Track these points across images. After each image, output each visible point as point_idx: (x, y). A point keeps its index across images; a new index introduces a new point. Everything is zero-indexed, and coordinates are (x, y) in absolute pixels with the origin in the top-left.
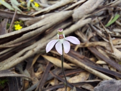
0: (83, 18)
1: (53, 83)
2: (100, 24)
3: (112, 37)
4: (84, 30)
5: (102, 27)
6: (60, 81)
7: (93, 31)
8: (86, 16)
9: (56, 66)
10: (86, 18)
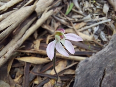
0: (46, 11)
1: (36, 82)
2: (60, 13)
3: (74, 23)
4: (48, 22)
5: (63, 16)
6: (42, 77)
7: (57, 21)
8: (48, 9)
9: (34, 64)
10: (48, 10)
